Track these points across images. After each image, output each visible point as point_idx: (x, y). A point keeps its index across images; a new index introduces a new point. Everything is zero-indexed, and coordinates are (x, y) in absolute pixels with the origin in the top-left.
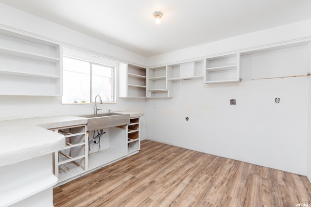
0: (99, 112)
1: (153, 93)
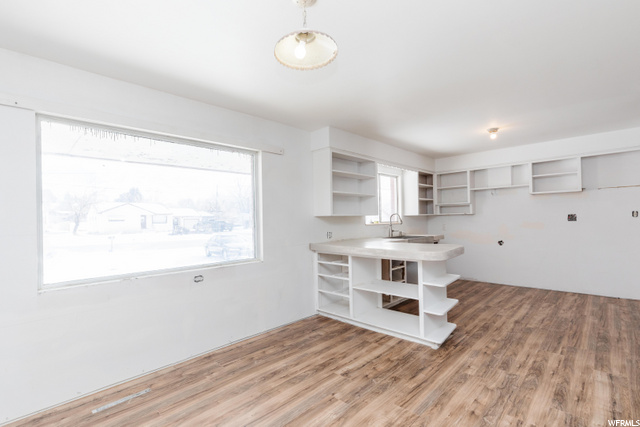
0: (394, 234)
1: (441, 207)
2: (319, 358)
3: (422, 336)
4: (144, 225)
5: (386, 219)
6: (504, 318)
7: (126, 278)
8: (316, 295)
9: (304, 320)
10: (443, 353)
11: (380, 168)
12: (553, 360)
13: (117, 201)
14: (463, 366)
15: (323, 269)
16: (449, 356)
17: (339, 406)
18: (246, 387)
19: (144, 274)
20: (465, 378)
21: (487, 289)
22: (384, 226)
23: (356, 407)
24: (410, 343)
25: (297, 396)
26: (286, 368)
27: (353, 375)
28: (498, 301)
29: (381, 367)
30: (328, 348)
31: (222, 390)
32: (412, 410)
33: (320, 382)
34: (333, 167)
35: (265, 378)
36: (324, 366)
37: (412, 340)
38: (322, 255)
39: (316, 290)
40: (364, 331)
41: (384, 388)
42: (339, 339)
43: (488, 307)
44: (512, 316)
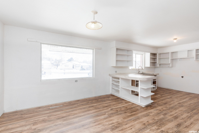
0: (140, 72)
1: (160, 64)
2: (106, 104)
3: (139, 103)
4: (73, 67)
5: (137, 68)
6: (175, 101)
7: (59, 80)
8: (111, 89)
9: (107, 95)
10: (145, 108)
11: (134, 52)
12: (185, 115)
13: (67, 61)
14: (149, 112)
15: (113, 81)
16: (146, 109)
17: (106, 116)
18: (84, 108)
19: (63, 79)
20: (148, 115)
21: (175, 92)
22: (136, 70)
23: (110, 117)
24: (136, 104)
25: (96, 112)
26: (96, 106)
27: (113, 110)
28: (177, 96)
29: (123, 109)
30: (110, 103)
31: (78, 108)
32: (126, 120)
33: (103, 110)
34: (117, 52)
35: (90, 107)
36: (106, 106)
37: (137, 104)
38: (113, 77)
39: (111, 87)
40: (123, 100)
41: (121, 114)
42: (114, 101)
43: (171, 98)
44: (179, 101)
